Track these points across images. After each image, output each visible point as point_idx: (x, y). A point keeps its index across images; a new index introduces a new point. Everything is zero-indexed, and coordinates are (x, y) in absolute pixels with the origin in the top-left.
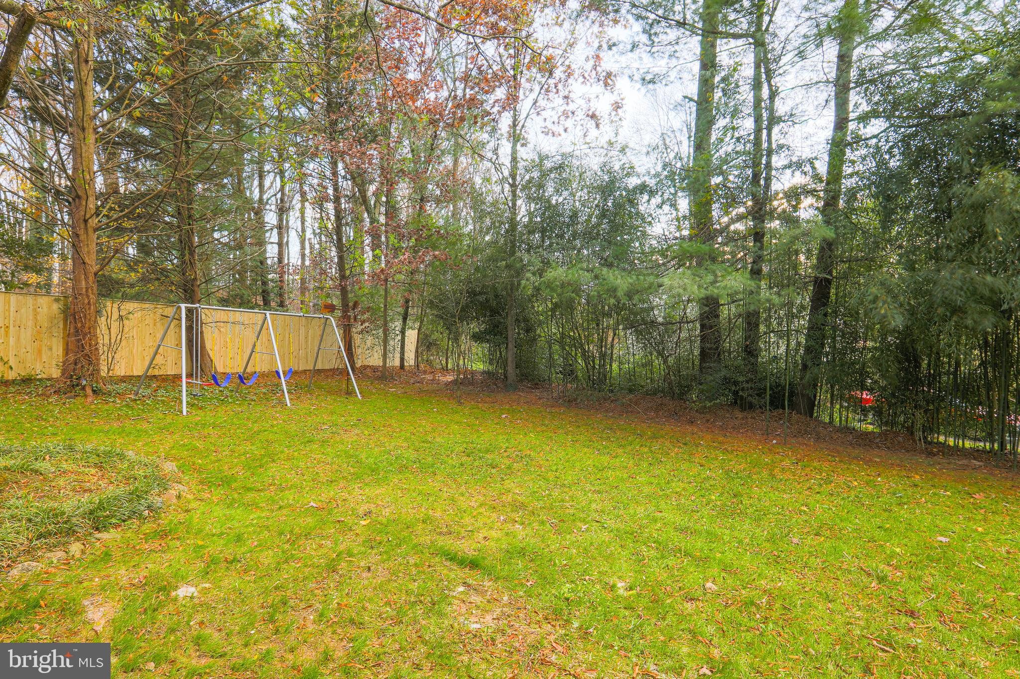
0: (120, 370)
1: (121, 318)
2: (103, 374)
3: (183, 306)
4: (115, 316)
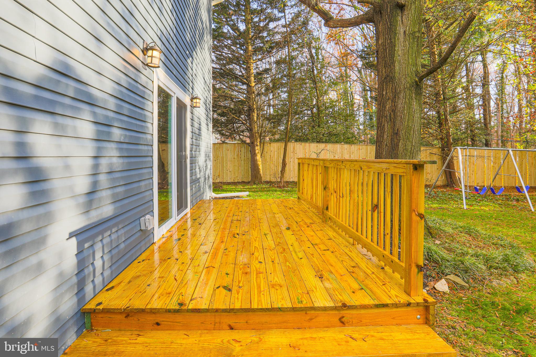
3: (458, 148)
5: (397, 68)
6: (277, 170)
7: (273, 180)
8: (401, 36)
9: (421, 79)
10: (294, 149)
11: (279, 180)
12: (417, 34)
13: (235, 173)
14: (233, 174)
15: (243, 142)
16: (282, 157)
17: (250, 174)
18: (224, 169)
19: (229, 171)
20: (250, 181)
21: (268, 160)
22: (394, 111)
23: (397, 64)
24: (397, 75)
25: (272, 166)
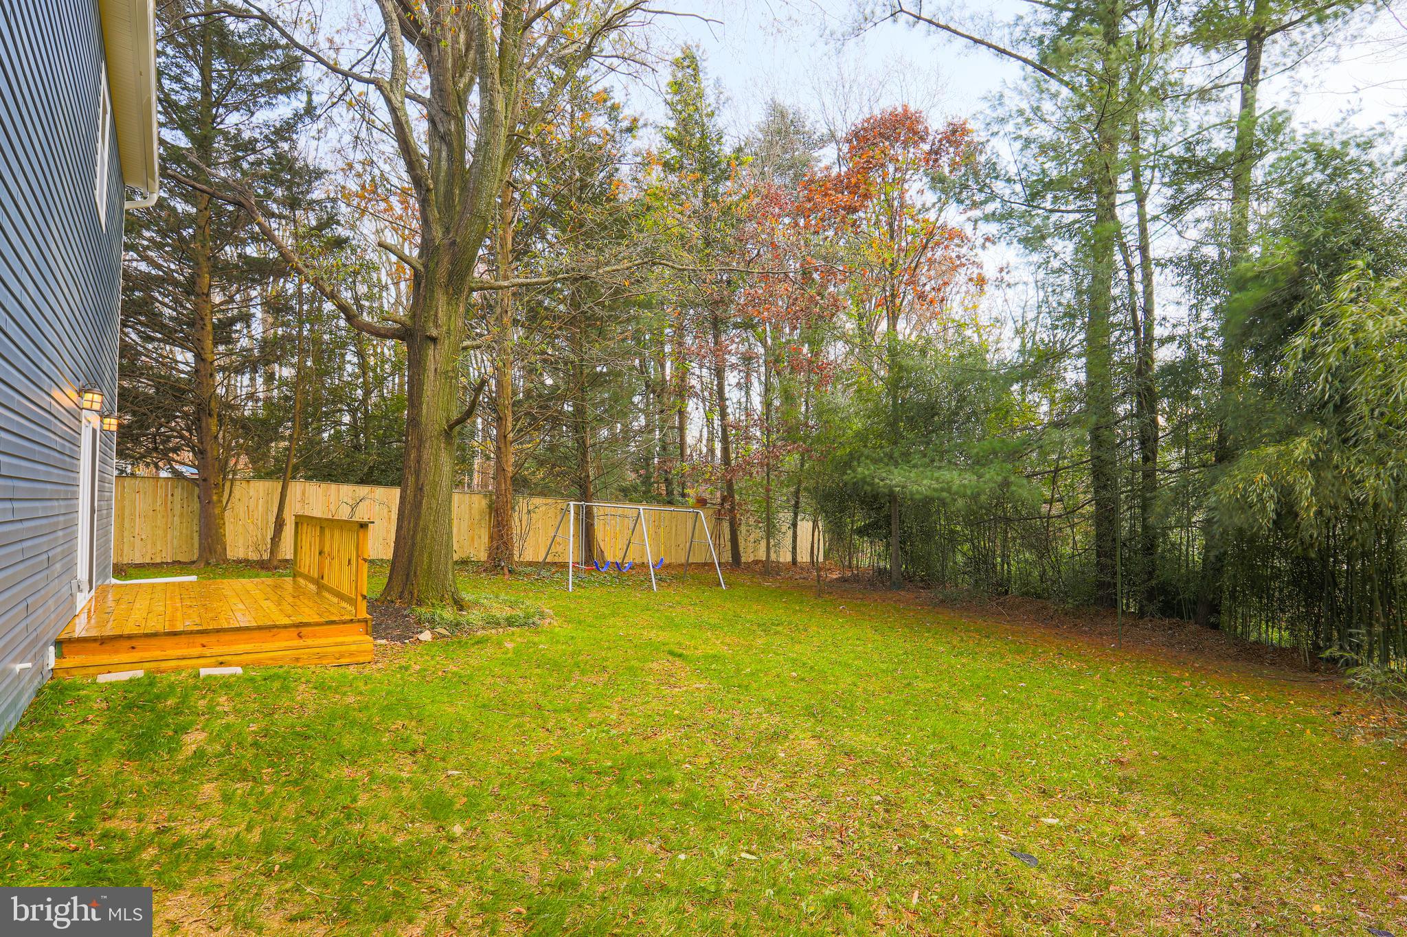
0: (529, 556)
1: (529, 512)
2: (516, 559)
3: (572, 503)
4: (525, 511)
5: (424, 411)
6: (264, 539)
7: (254, 556)
8: (431, 374)
9: (451, 427)
10: (303, 494)
11: (266, 557)
12: (451, 374)
13: (154, 544)
14: (149, 546)
15: (178, 475)
16: (276, 510)
17: (196, 545)
18: (126, 534)
19: (137, 540)
20: (195, 558)
21: (242, 515)
22: (418, 462)
23: (424, 406)
24: (424, 420)
25: (251, 528)
